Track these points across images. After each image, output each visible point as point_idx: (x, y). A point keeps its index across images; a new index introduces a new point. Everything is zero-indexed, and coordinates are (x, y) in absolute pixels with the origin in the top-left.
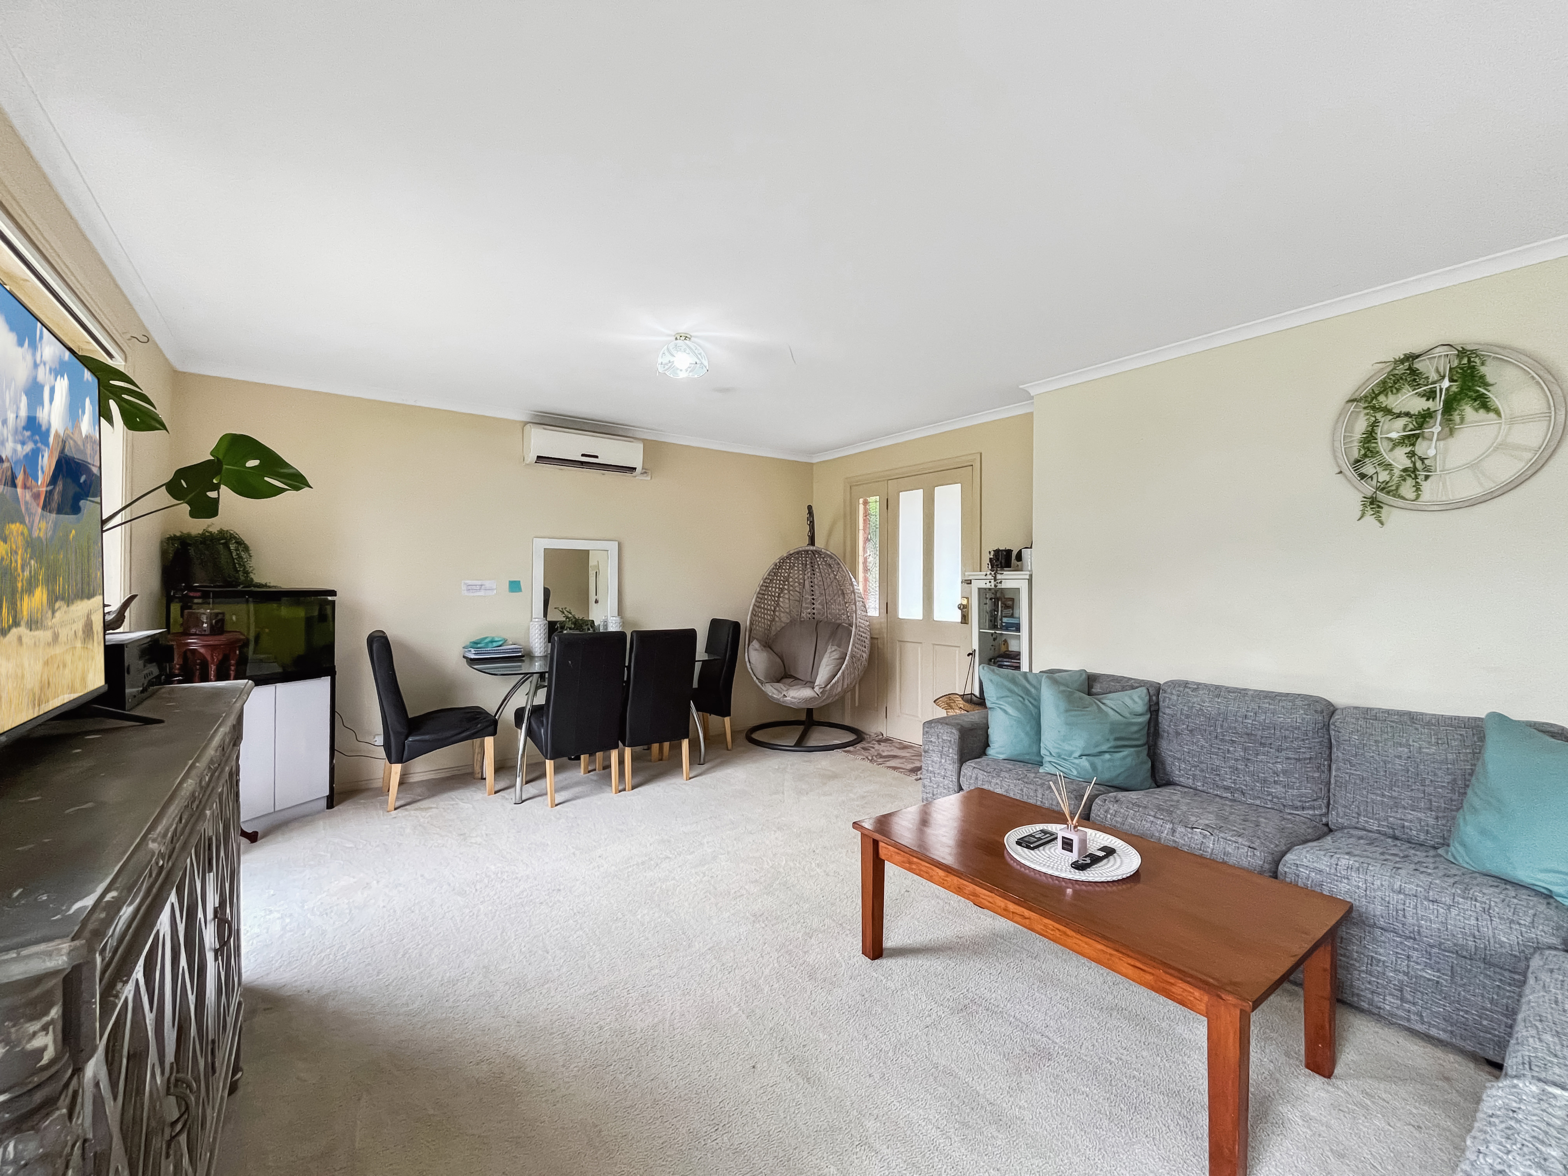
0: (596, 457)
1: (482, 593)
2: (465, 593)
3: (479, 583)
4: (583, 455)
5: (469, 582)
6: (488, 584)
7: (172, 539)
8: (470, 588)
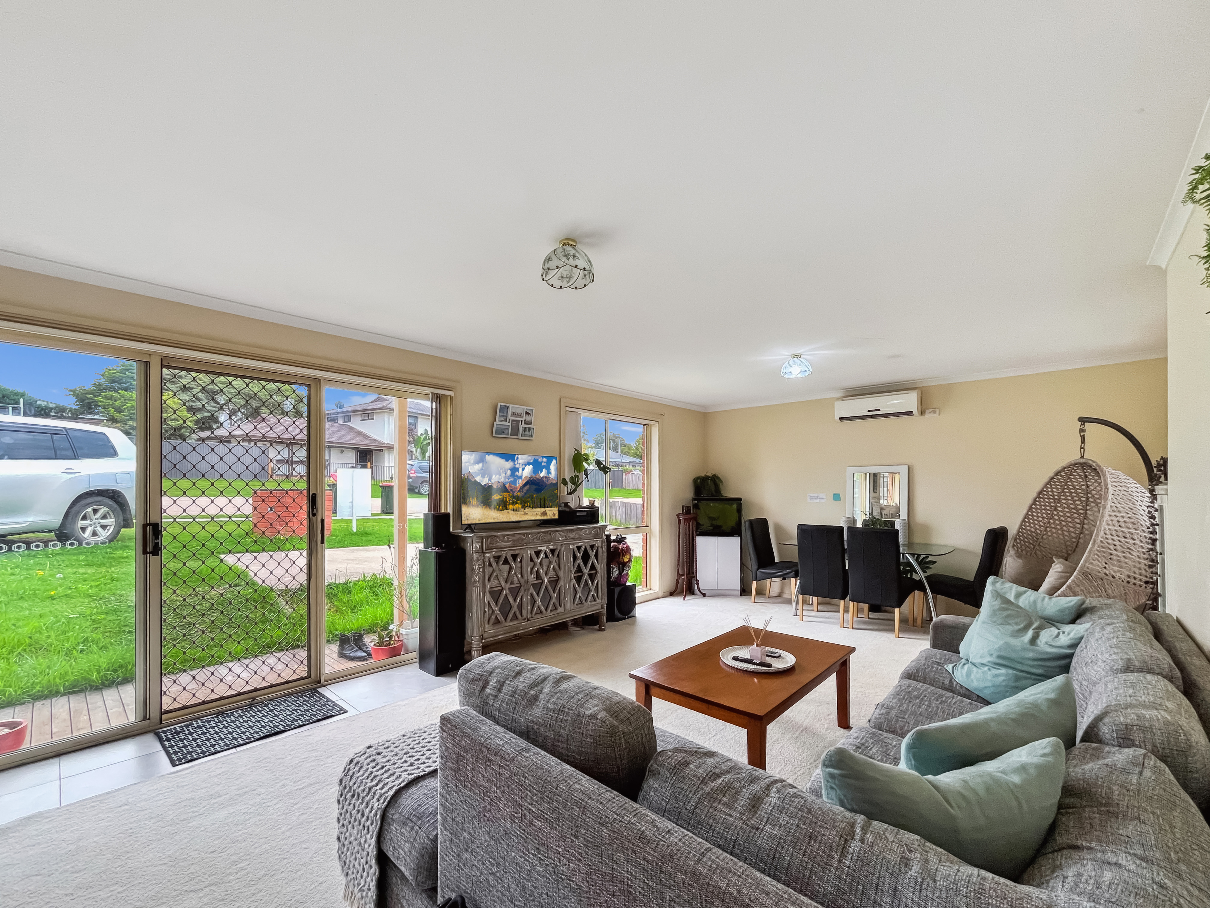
0: (879, 410)
1: (818, 501)
2: (809, 500)
3: (816, 495)
4: (869, 411)
5: (812, 495)
6: (821, 495)
7: (698, 478)
8: (812, 498)
